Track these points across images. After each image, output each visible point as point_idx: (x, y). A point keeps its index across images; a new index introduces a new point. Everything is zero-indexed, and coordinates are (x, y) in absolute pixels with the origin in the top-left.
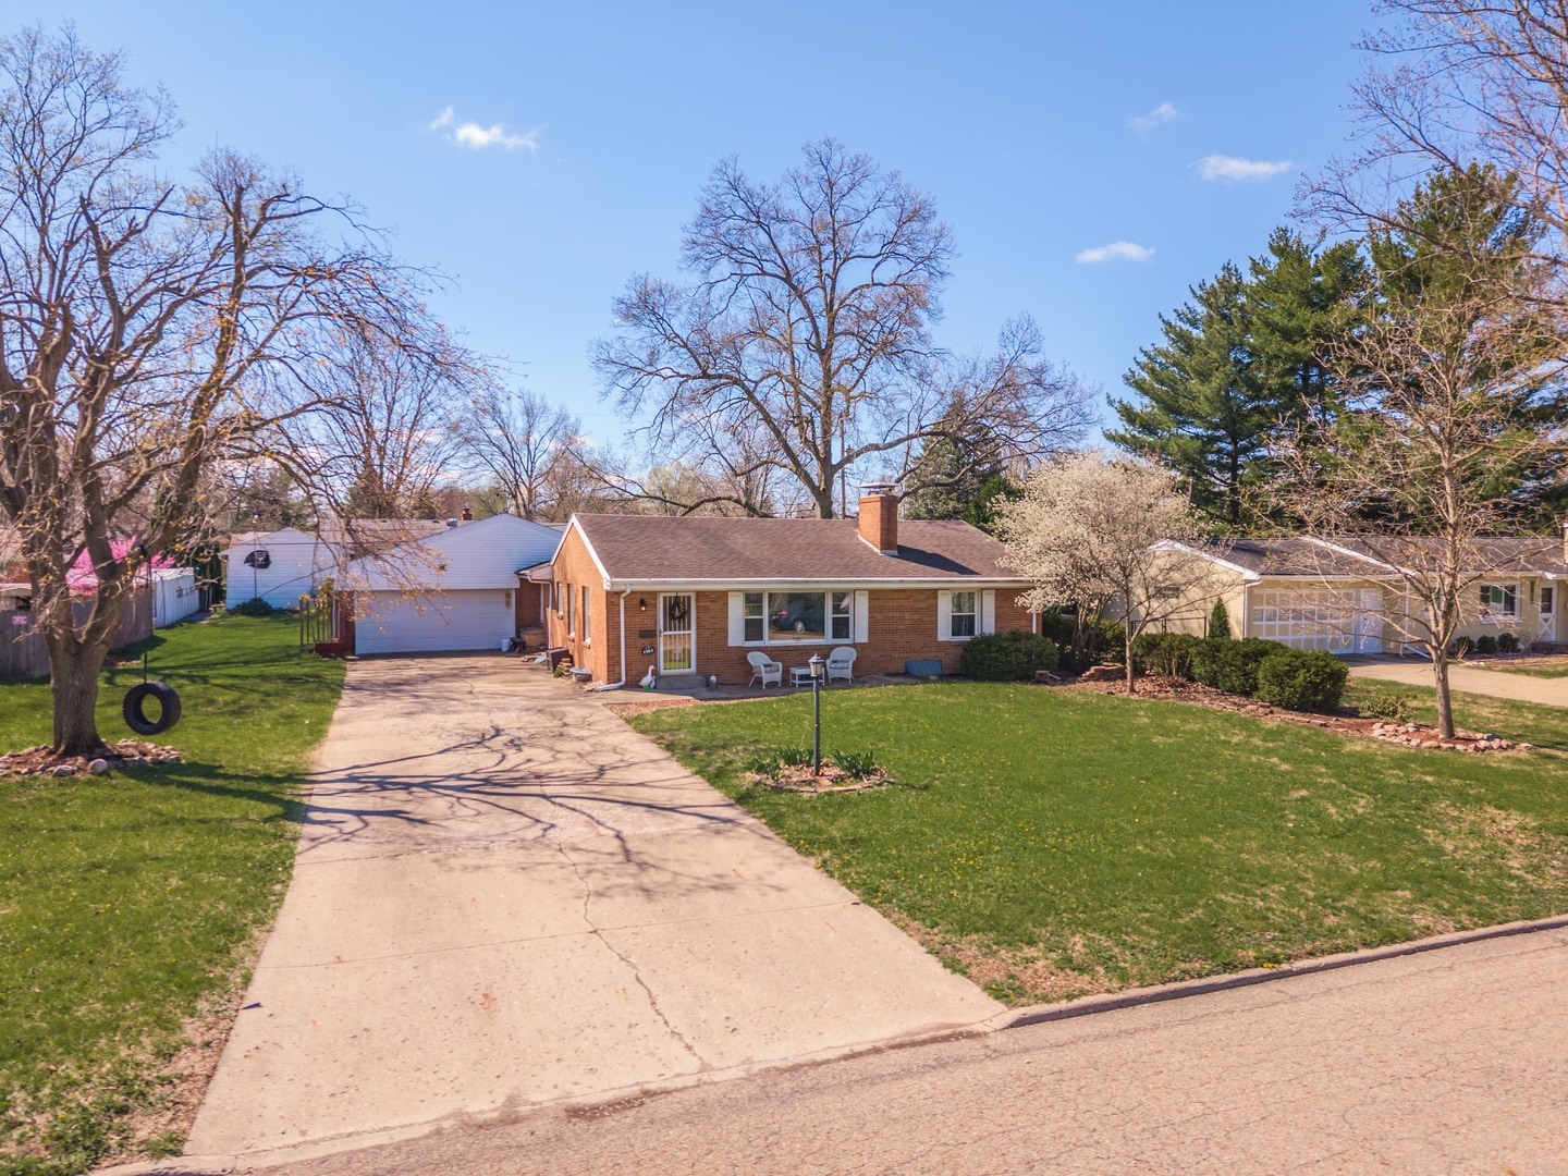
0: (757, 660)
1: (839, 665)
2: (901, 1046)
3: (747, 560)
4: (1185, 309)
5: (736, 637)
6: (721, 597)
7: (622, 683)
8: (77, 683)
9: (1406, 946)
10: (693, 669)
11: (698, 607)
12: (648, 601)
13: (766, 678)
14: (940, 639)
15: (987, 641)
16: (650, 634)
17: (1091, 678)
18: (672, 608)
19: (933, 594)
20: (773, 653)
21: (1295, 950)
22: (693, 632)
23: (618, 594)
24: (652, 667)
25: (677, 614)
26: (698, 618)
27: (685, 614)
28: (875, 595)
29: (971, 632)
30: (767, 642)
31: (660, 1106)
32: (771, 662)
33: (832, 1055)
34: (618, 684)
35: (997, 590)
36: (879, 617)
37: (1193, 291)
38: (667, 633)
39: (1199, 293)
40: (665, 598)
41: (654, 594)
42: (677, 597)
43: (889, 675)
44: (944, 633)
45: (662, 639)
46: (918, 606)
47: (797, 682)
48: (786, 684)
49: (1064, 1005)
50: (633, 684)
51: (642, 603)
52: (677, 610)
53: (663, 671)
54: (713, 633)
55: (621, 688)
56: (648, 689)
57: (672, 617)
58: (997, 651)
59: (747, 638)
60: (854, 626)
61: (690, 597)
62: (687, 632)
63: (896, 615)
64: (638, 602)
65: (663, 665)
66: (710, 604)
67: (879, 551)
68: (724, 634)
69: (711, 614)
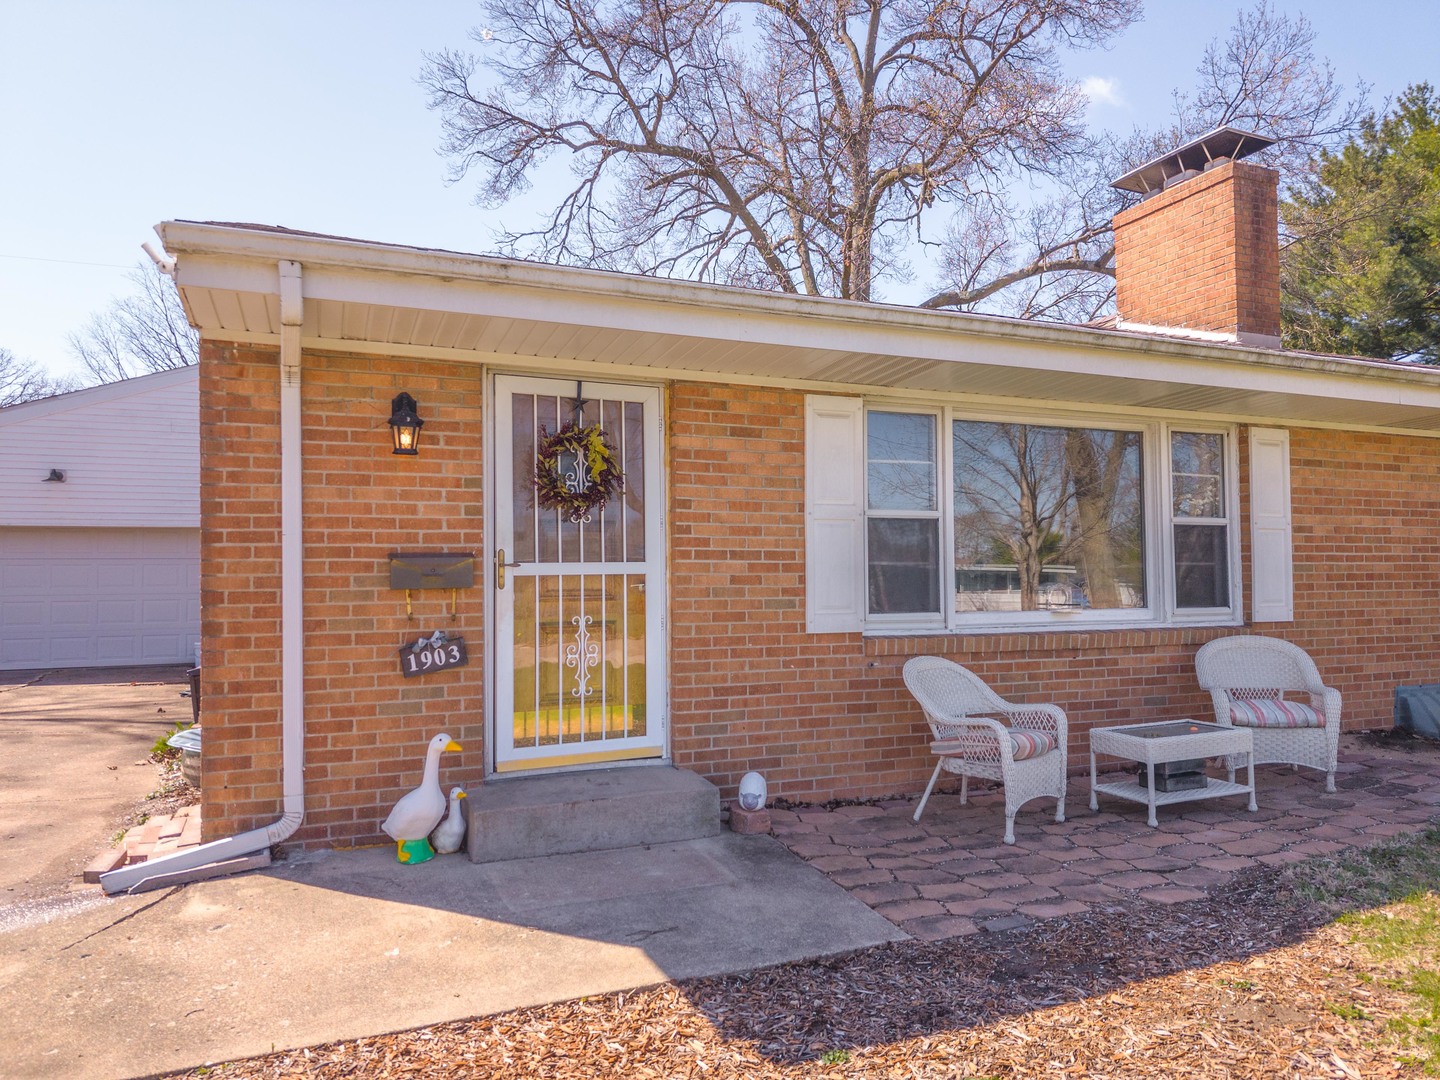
0: (948, 698)
7: (282, 830)
10: (657, 737)
11: (674, 454)
12: (436, 407)
13: (1012, 778)
16: (443, 569)
22: (655, 569)
24: (440, 744)
25: (580, 478)
26: (677, 504)
27: (612, 485)
28: (1301, 449)
30: (951, 617)
32: (1002, 702)
34: (260, 838)
36: (1318, 527)
38: (535, 569)
40: (521, 401)
41: (469, 374)
42: (578, 403)
45: (506, 597)
51: (404, 410)
53: (509, 757)
54: (743, 571)
57: (555, 495)
59: (877, 606)
60: (1247, 558)
61: (636, 411)
62: (634, 568)
63: (1368, 522)
64: (378, 408)
65: (507, 724)
66: (721, 443)
67: (1232, 338)
68: (788, 580)
69: (734, 491)
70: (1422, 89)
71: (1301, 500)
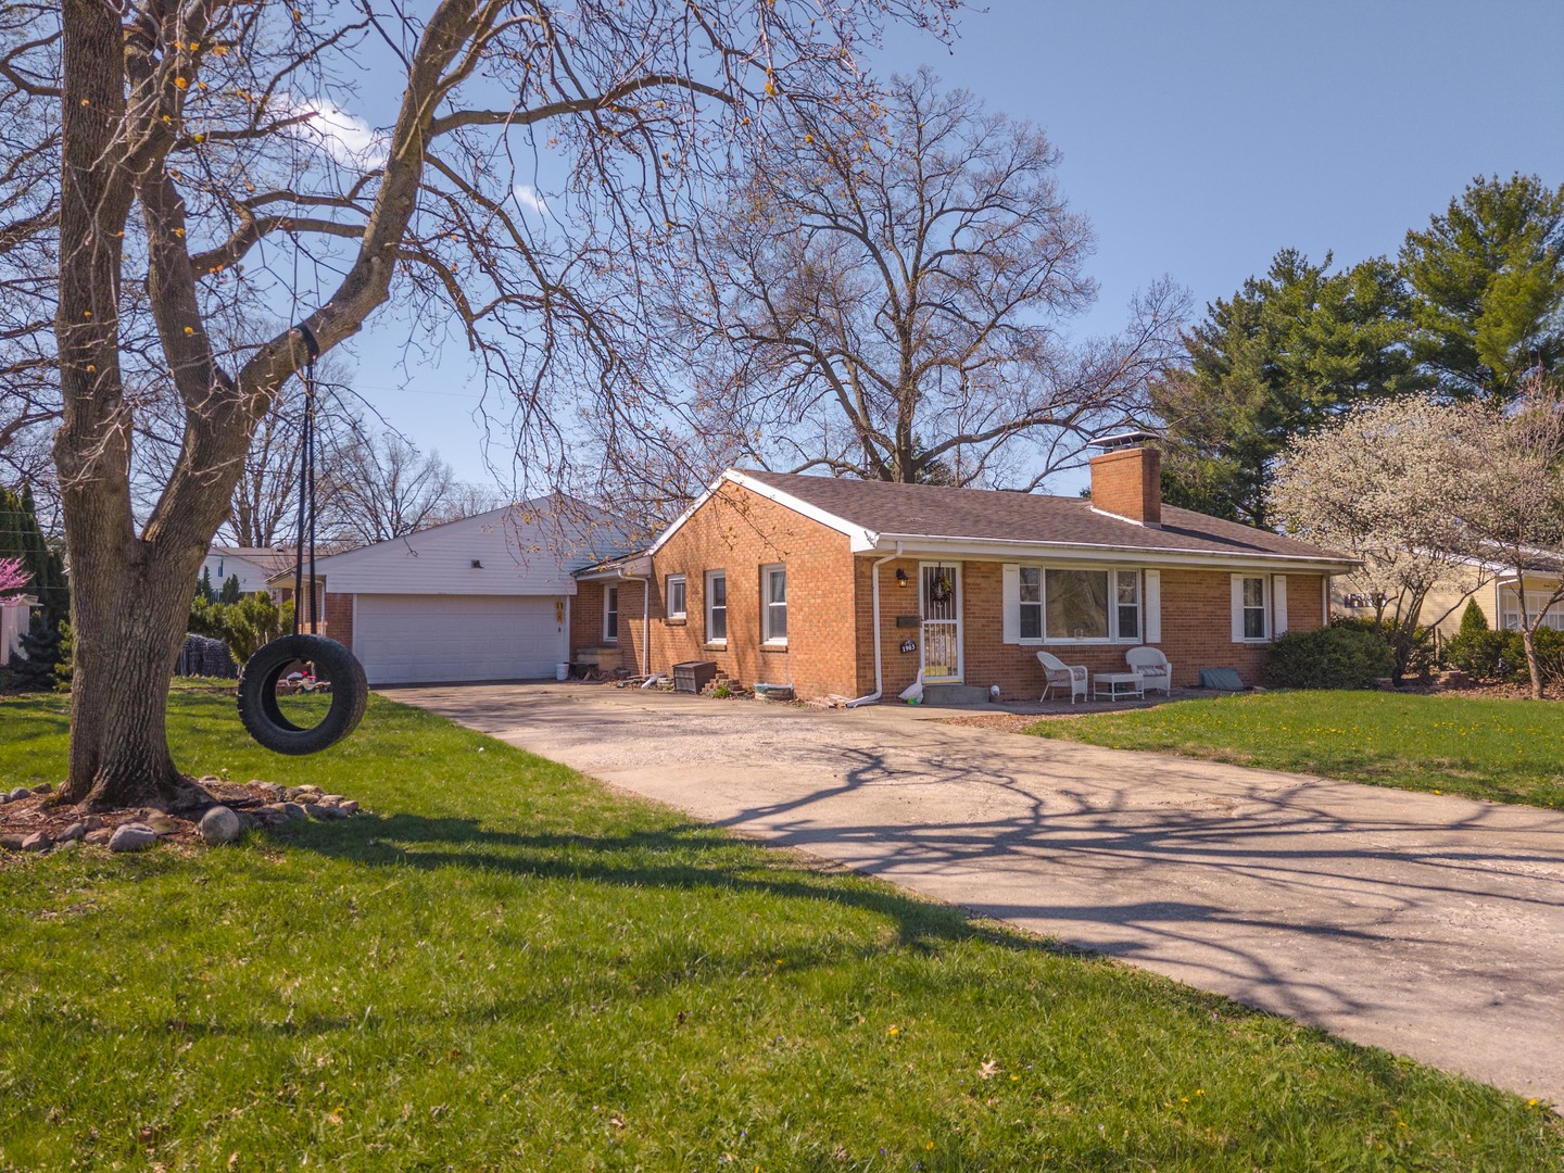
0: (1051, 663)
4: (1204, 327)
5: (1011, 635)
6: (993, 570)
7: (878, 694)
10: (961, 676)
11: (965, 585)
12: (907, 573)
13: (1071, 687)
14: (1234, 639)
16: (909, 622)
17: (1447, 685)
18: (934, 585)
19: (1224, 577)
22: (959, 620)
23: (872, 557)
25: (940, 593)
26: (966, 601)
27: (948, 597)
28: (1169, 576)
29: (1261, 631)
32: (1065, 666)
34: (874, 697)
35: (1288, 576)
36: (1170, 607)
37: (1210, 308)
38: (929, 622)
39: (1215, 309)
40: (925, 569)
41: (914, 560)
42: (939, 569)
44: (1238, 635)
45: (923, 630)
46: (1211, 593)
50: (893, 698)
52: (939, 589)
53: (924, 680)
55: (878, 702)
56: (914, 703)
57: (935, 598)
58: (1335, 651)
59: (1023, 635)
60: (1144, 619)
61: (954, 569)
62: (951, 622)
63: (1189, 605)
64: (893, 574)
66: (979, 581)
67: (1141, 524)
68: (998, 626)
69: (982, 596)
70: (1291, 253)
71: (1164, 597)
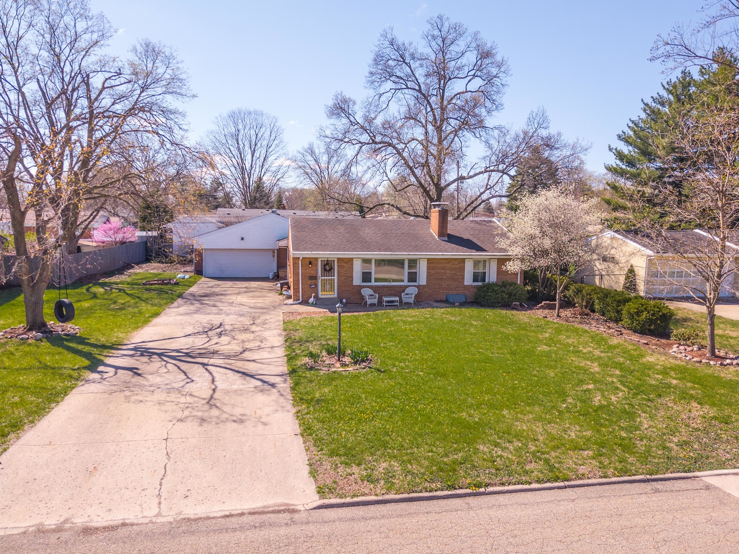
0: (366, 292)
1: (408, 296)
2: (254, 513)
3: (366, 242)
4: (657, 96)
5: (357, 280)
6: (350, 261)
7: (300, 301)
8: (33, 299)
9: (562, 484)
10: (336, 295)
11: (338, 266)
12: (313, 262)
13: (369, 301)
14: (466, 283)
15: (490, 286)
16: (314, 278)
17: (542, 307)
18: (325, 265)
19: (463, 261)
20: (375, 289)
21: (497, 480)
22: (336, 278)
23: (299, 258)
24: (313, 294)
25: (328, 268)
26: (338, 271)
27: (331, 269)
28: (430, 261)
29: (484, 280)
30: (373, 283)
31: (122, 532)
32: (373, 293)
33: (219, 515)
35: (498, 259)
36: (432, 272)
37: (663, 86)
38: (323, 278)
39: (667, 86)
40: (322, 261)
41: (317, 259)
42: (328, 261)
43: (436, 301)
44: (468, 280)
45: (320, 281)
46: (454, 266)
47: (385, 304)
48: (380, 305)
49: (348, 500)
50: (305, 302)
51: (310, 263)
52: (328, 267)
53: (320, 296)
54: (346, 277)
55: (299, 303)
56: (313, 305)
57: (325, 270)
58: (493, 291)
59: (363, 281)
60: (419, 276)
61: (334, 261)
62: (333, 278)
63: (442, 271)
64: (308, 263)
65: (320, 293)
66: (344, 264)
67: (437, 238)
68: (351, 279)
69: (344, 269)
71: (429, 268)
